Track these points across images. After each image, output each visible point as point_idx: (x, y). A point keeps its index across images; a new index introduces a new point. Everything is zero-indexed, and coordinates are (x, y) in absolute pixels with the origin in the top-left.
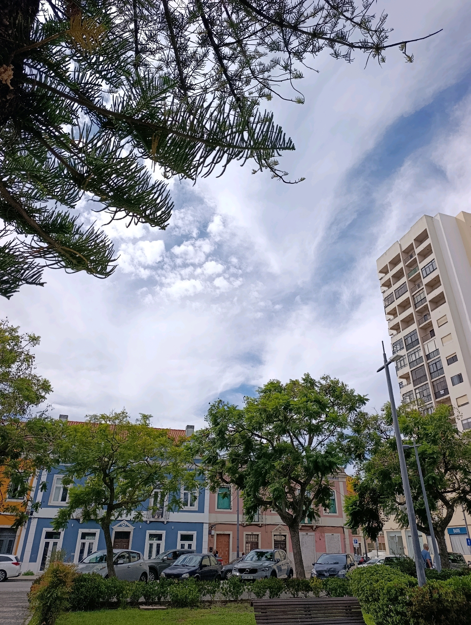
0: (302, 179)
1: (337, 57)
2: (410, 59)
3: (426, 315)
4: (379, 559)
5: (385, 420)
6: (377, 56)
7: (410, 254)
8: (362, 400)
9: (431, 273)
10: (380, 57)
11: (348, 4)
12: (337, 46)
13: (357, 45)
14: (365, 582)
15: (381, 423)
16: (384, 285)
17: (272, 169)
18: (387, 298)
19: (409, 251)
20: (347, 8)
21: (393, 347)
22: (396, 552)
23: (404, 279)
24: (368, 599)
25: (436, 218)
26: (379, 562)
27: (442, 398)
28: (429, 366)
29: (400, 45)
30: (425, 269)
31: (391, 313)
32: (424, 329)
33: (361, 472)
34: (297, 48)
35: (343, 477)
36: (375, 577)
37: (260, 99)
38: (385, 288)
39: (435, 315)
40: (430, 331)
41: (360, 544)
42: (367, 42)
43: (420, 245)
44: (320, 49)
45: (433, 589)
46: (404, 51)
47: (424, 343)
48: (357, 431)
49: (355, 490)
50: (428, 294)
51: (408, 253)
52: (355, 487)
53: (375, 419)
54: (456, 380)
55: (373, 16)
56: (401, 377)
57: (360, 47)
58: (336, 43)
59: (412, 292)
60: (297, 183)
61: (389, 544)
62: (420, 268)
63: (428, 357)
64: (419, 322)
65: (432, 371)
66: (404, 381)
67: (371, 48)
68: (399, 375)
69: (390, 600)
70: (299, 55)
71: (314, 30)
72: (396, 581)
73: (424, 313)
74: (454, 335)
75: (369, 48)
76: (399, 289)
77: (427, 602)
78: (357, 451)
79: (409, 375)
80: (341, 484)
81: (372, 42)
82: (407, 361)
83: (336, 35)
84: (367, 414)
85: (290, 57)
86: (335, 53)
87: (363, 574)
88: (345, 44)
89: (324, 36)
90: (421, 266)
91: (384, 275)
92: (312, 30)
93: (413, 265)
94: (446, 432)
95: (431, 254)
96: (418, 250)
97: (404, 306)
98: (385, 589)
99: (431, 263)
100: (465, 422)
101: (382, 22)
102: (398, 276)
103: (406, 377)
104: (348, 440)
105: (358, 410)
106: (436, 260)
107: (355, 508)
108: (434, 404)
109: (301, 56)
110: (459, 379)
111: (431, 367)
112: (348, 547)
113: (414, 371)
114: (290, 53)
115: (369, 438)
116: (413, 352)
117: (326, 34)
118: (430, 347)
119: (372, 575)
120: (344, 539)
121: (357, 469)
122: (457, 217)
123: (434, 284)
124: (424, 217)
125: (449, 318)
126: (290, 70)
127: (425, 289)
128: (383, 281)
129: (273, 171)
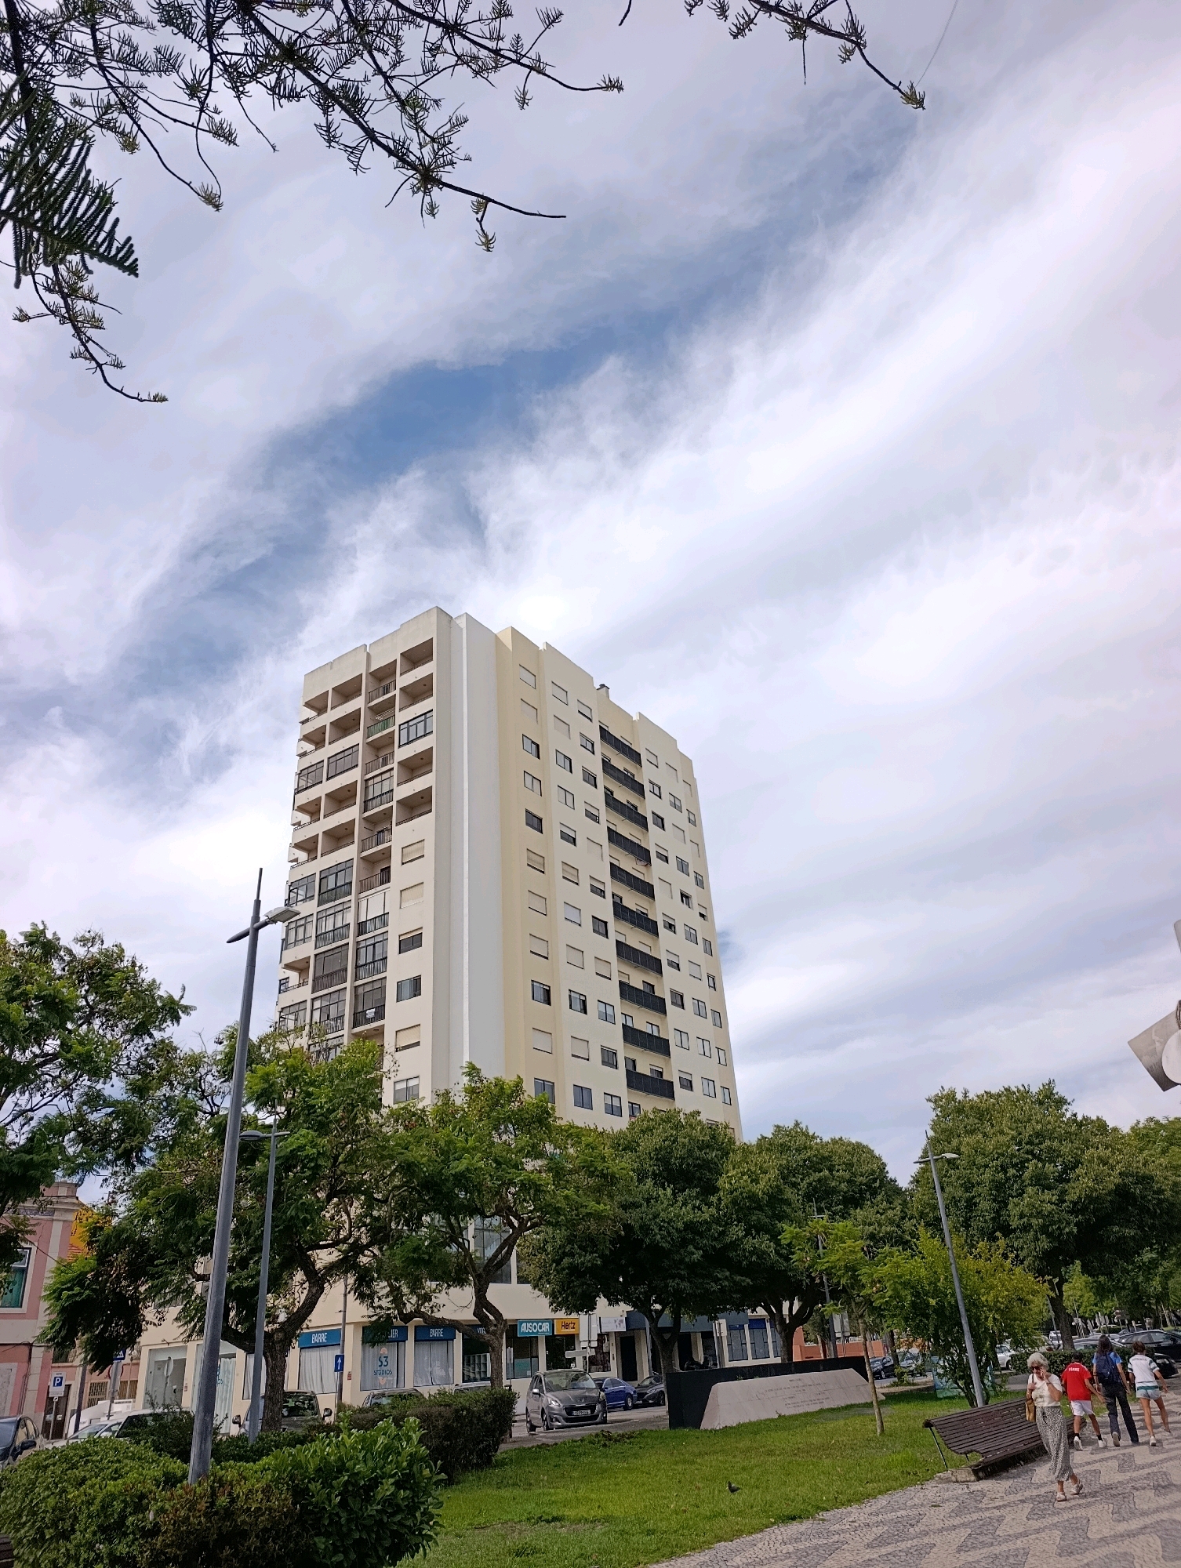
0: (159, 399)
1: (329, 141)
2: (488, 243)
3: (382, 831)
4: (110, 1424)
5: (219, 1068)
6: (421, 194)
7: (384, 684)
8: (173, 1010)
9: (417, 738)
10: (427, 199)
11: (390, 39)
12: (338, 115)
13: (383, 141)
14: (47, 1488)
15: (206, 1074)
16: (306, 738)
17: (78, 332)
18: (305, 772)
19: (383, 677)
20: (386, 45)
21: (290, 891)
22: (160, 1400)
23: (357, 738)
24: (43, 1535)
25: (458, 622)
26: (109, 1429)
27: (368, 1027)
28: (357, 949)
29: (475, 198)
30: (408, 728)
31: (306, 808)
32: (369, 861)
33: (120, 1198)
34: (235, 58)
35: (67, 1210)
36: (79, 1473)
37: (95, 128)
38: (310, 747)
39: (402, 835)
40: (382, 870)
41: (68, 1387)
42: (408, 149)
43: (411, 670)
44: (294, 95)
45: (222, 1485)
46: (479, 217)
47: (362, 895)
48: (139, 1090)
49: (90, 1244)
50: (398, 785)
51: (380, 680)
52: (93, 1235)
53: (195, 1061)
54: (407, 990)
55: (437, 102)
56: (288, 966)
57: (390, 152)
58: (337, 107)
59: (367, 769)
60: (141, 401)
61: (147, 1380)
62: (398, 722)
63: (361, 928)
64: (364, 845)
65: (362, 962)
66: (294, 977)
67: (412, 166)
68: (286, 961)
69: (103, 1529)
70: (237, 79)
71: (292, 44)
72: (133, 1475)
73: (378, 826)
74: (429, 888)
75: (409, 164)
76: (338, 757)
77: (198, 1520)
78: (123, 1141)
79: (308, 962)
80: (57, 1228)
81: (418, 154)
82: (311, 931)
83: (342, 86)
84: (175, 1049)
85: (211, 68)
86: (329, 127)
87: (46, 1467)
88: (357, 121)
89: (312, 72)
90: (401, 717)
91: (314, 713)
92: (285, 39)
93: (383, 711)
94: (354, 1107)
95: (428, 697)
96: (404, 680)
97: (341, 799)
98: (97, 1501)
99: (423, 718)
100: (399, 1086)
101: (452, 128)
102: (346, 726)
103: (300, 967)
104: (110, 1110)
105: (157, 1035)
106: (434, 713)
107: (80, 1294)
108: (345, 1040)
109: (243, 85)
110: (415, 986)
111: (363, 951)
112: (31, 1397)
113: (323, 956)
114: (214, 59)
115: (165, 1109)
116: (332, 911)
117: (318, 70)
118: (373, 904)
119: (74, 1466)
120: (26, 1376)
121: (111, 1188)
122: (499, 636)
123: (417, 766)
124: (435, 610)
125: (429, 849)
126: (202, 103)
127: (395, 773)
128: (310, 728)
129: (80, 339)
